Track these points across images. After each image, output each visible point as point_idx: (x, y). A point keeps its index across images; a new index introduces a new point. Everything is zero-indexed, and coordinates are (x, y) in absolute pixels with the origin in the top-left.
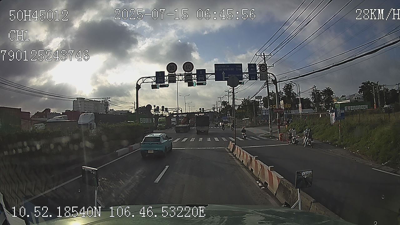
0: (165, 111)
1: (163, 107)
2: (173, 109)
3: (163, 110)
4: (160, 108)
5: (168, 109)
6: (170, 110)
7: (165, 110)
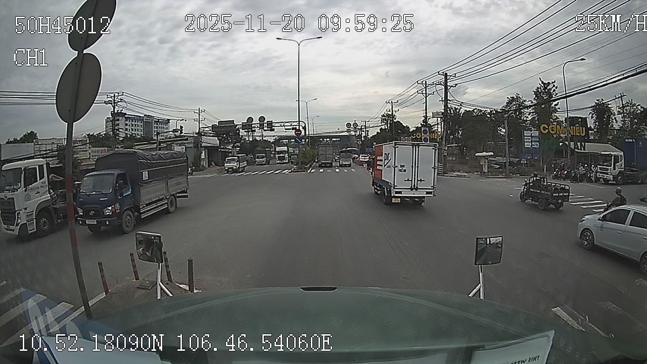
0: (265, 128)
1: (262, 119)
2: (286, 124)
3: (261, 126)
4: (256, 121)
5: (273, 124)
6: (277, 125)
7: (265, 125)
